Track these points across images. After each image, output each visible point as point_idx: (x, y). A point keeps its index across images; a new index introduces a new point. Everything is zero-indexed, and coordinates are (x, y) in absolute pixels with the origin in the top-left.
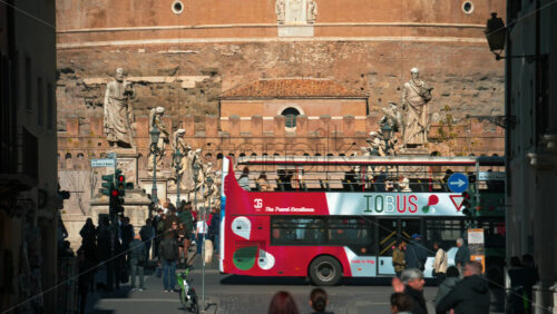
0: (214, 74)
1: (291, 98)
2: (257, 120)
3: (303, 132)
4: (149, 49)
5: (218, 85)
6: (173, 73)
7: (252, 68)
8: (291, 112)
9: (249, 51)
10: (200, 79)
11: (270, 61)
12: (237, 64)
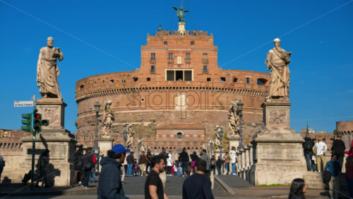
0: (154, 121)
1: (180, 129)
2: (168, 136)
3: (184, 140)
4: (133, 113)
5: (156, 125)
6: (141, 121)
7: (167, 119)
8: (180, 134)
9: (166, 114)
10: (149, 123)
11: (173, 117)
12: (162, 118)
